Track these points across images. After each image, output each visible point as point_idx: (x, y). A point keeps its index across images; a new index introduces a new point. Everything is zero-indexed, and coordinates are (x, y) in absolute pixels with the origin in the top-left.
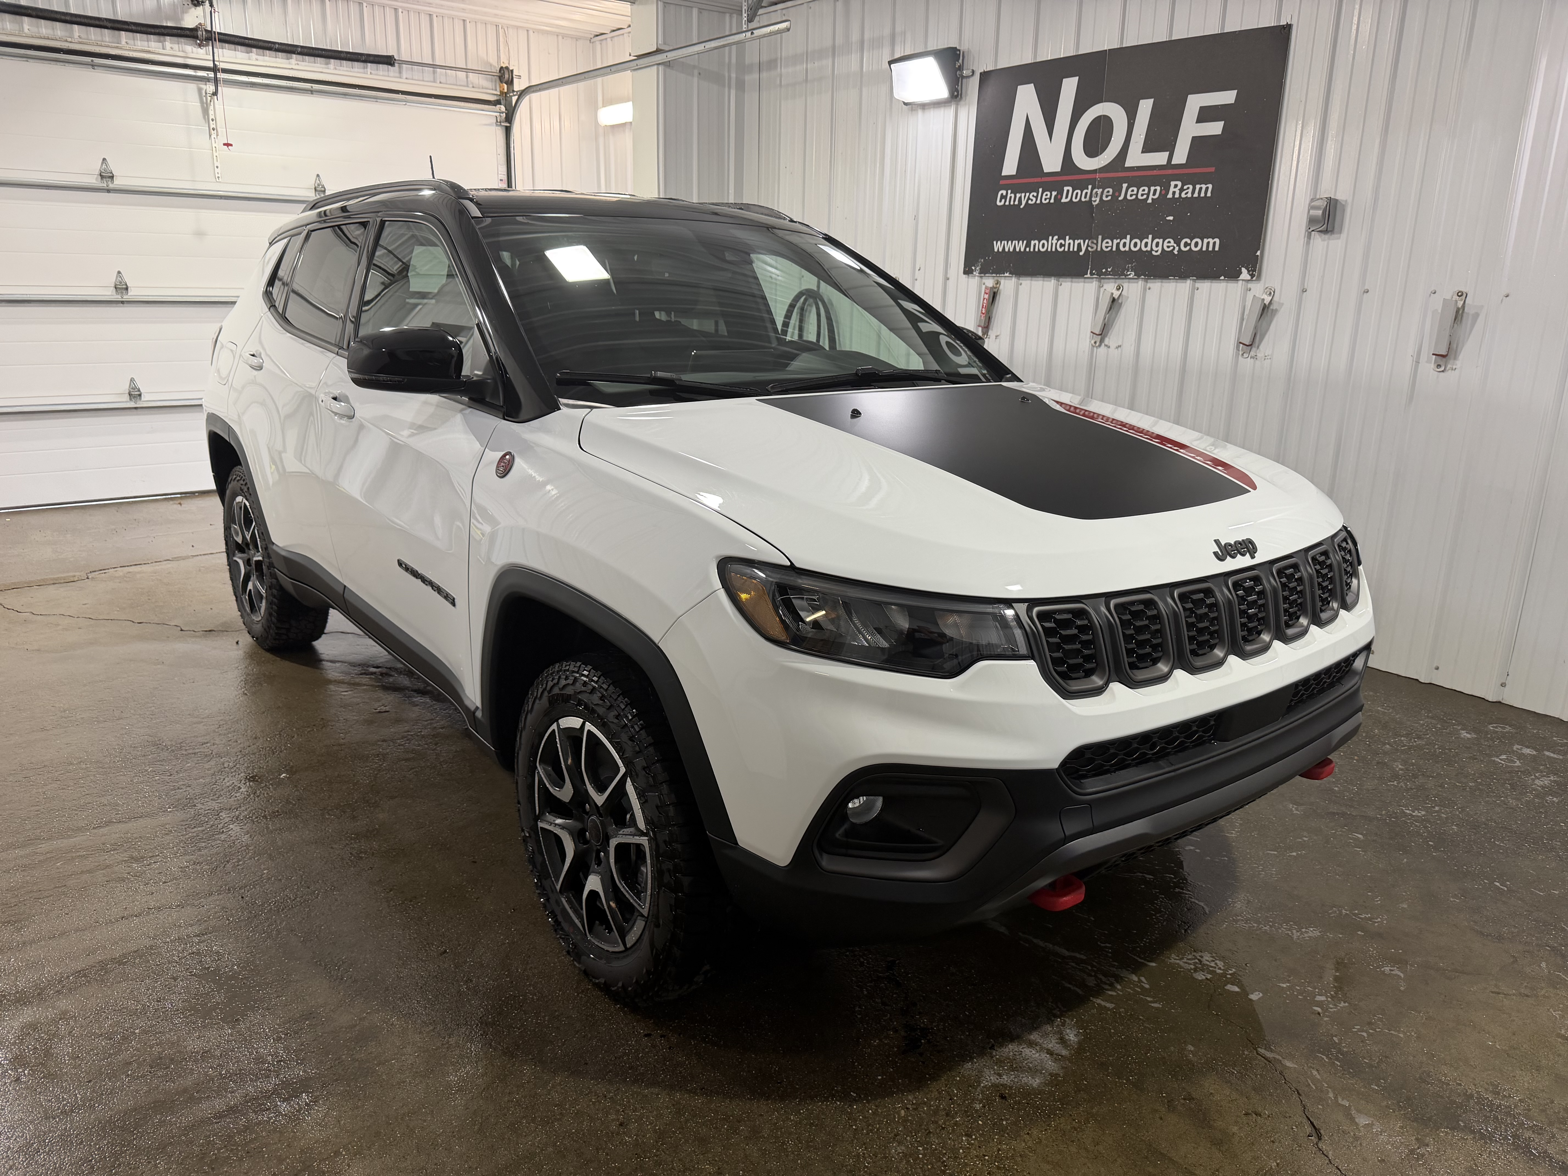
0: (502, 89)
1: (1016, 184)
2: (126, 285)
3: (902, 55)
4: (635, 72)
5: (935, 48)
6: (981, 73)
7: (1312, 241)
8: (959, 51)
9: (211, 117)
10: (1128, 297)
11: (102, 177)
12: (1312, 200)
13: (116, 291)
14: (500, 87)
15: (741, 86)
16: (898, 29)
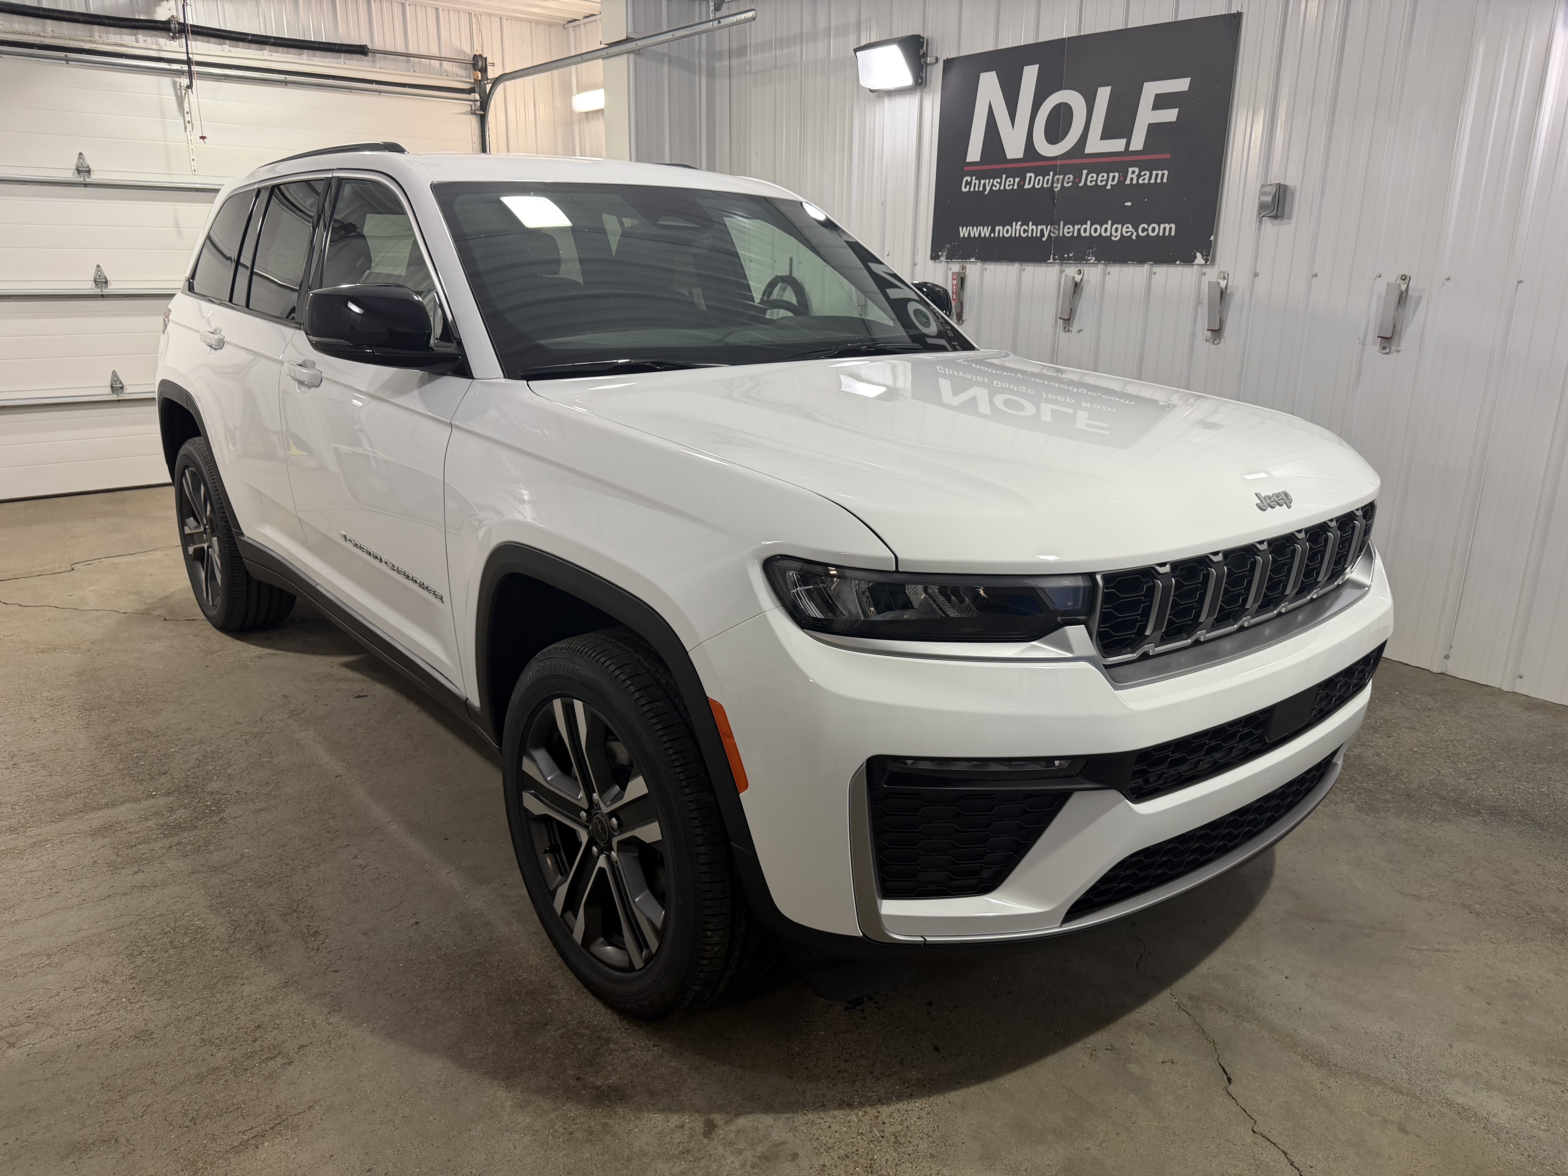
0: (476, 77)
1: (981, 171)
2: (106, 278)
3: (868, 42)
4: (606, 61)
5: (900, 36)
6: (944, 61)
7: (1263, 226)
8: (923, 38)
9: (186, 110)
10: (1089, 281)
11: (79, 171)
12: (1262, 186)
13: (96, 285)
14: (474, 75)
15: (711, 73)
16: (864, 16)
